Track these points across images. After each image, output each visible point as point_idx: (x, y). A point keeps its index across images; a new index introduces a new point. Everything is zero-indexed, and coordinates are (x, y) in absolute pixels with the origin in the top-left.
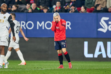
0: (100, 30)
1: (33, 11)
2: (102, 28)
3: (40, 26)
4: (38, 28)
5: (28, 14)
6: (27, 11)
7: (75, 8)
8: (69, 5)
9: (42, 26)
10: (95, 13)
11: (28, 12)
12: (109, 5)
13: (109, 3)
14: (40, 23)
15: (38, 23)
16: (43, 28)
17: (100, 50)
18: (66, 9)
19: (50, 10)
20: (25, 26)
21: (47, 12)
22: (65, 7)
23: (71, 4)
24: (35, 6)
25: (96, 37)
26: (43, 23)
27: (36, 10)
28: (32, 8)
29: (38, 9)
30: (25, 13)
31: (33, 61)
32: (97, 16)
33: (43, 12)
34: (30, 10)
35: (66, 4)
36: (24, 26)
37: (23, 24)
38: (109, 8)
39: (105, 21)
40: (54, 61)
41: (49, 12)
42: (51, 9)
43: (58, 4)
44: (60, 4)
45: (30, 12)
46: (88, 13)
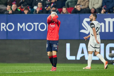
0: (82, 31)
1: (13, 13)
2: (85, 29)
3: (21, 27)
4: (18, 30)
5: (8, 15)
6: (7, 12)
7: (56, 9)
8: (50, 6)
9: (23, 27)
10: (77, 14)
11: (8, 14)
12: (92, 5)
13: (92, 4)
14: (21, 25)
15: (19, 24)
16: (24, 30)
17: (83, 52)
18: (47, 10)
19: (30, 11)
20: (6, 28)
21: (28, 13)
22: (46, 8)
23: (52, 5)
24: (15, 7)
25: (78, 39)
26: (24, 24)
27: (16, 12)
28: (13, 9)
29: (18, 10)
30: (5, 14)
31: (13, 64)
32: (79, 17)
33: (24, 13)
34: (10, 12)
35: (47, 6)
36: (4, 27)
37: (3, 25)
38: (92, 9)
39: (87, 22)
40: (36, 64)
41: (30, 13)
42: (32, 10)
43: (40, 5)
44: (41, 5)
45: (11, 14)
46: (69, 14)
